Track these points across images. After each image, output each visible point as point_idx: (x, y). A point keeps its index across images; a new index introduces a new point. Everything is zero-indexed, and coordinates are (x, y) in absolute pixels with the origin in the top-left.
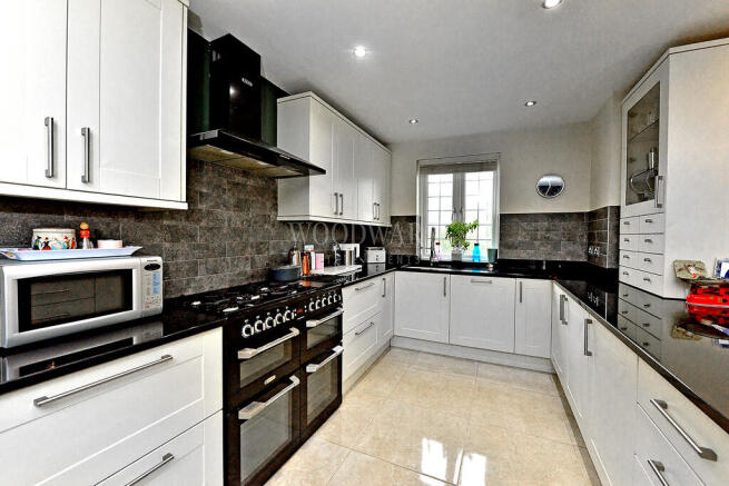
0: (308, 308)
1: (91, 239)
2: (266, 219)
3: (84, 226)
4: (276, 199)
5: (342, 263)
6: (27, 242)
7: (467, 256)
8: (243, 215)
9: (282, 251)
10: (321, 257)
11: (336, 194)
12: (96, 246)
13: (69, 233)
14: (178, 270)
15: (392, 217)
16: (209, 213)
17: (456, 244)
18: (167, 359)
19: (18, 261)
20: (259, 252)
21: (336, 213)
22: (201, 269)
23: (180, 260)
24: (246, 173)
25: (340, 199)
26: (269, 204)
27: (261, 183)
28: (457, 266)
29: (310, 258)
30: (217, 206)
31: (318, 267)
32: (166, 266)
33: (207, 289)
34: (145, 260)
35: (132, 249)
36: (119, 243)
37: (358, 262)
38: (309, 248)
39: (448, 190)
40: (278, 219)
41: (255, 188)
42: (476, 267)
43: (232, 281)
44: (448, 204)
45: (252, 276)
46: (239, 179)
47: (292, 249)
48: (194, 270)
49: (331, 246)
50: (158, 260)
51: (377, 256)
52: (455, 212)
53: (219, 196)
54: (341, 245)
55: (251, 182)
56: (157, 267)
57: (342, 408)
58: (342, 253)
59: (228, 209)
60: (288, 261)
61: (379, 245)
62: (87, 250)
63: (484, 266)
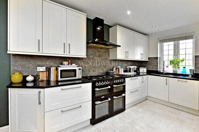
0: (114, 82)
1: (71, 64)
2: (106, 59)
3: (70, 61)
4: (109, 54)
5: (130, 71)
6: (62, 64)
7: (180, 71)
8: (101, 58)
9: (111, 67)
10: (123, 69)
11: (126, 52)
12: (71, 65)
13: (67, 62)
14: (86, 71)
15: (149, 58)
16: (93, 58)
17: (175, 67)
18: (81, 87)
19: (61, 67)
20: (105, 67)
21: (126, 57)
22: (91, 71)
23: (87, 68)
24: (101, 48)
25: (127, 53)
26: (107, 55)
27: (105, 50)
28: (175, 75)
29: (119, 70)
30: (95, 56)
31: (122, 72)
32: (82, 69)
33: (92, 75)
34: (79, 68)
35: (77, 66)
36: (75, 64)
37: (135, 71)
38: (119, 67)
39: (172, 47)
40: (110, 59)
41: (103, 51)
42: (184, 76)
43: (98, 74)
44: (172, 52)
45: (103, 73)
46: (99, 50)
47: (114, 67)
48: (89, 71)
49: (127, 67)
50: (81, 68)
51: (143, 70)
52: (174, 55)
53: (95, 54)
54: (129, 66)
55: (103, 50)
56: (80, 69)
57: (125, 111)
58: (130, 69)
59: (97, 57)
60: (113, 70)
61: (144, 67)
62: (70, 66)
63: (187, 75)
